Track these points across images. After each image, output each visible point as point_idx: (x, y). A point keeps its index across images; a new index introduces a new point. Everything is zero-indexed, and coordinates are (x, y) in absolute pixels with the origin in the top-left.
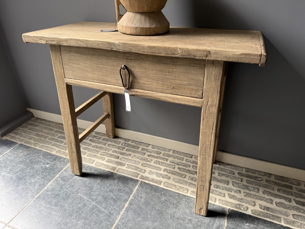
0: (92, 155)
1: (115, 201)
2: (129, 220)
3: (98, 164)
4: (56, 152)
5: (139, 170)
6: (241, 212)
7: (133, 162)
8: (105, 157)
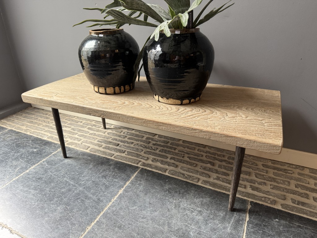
0: (88, 141)
1: (107, 187)
2: (122, 208)
3: (93, 150)
4: (47, 138)
5: (141, 157)
6: (267, 206)
7: (135, 149)
8: (103, 144)
